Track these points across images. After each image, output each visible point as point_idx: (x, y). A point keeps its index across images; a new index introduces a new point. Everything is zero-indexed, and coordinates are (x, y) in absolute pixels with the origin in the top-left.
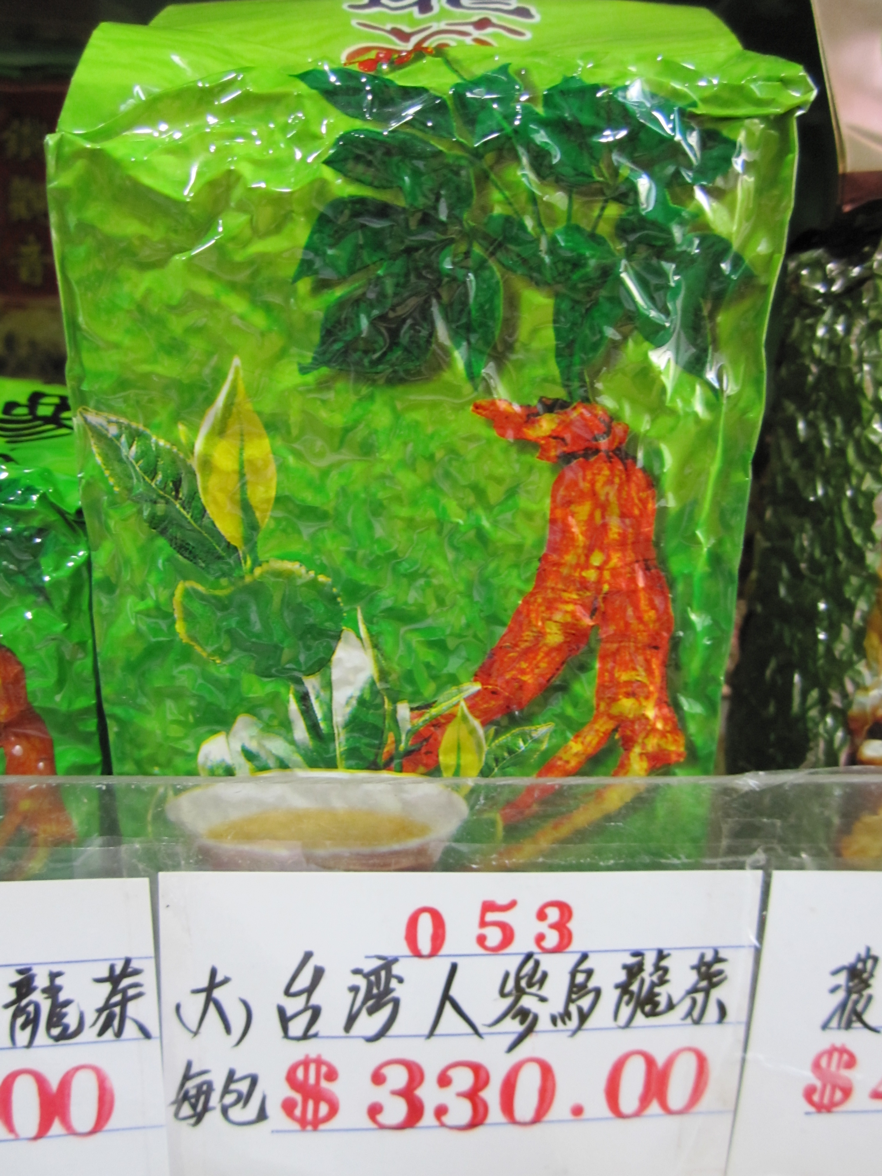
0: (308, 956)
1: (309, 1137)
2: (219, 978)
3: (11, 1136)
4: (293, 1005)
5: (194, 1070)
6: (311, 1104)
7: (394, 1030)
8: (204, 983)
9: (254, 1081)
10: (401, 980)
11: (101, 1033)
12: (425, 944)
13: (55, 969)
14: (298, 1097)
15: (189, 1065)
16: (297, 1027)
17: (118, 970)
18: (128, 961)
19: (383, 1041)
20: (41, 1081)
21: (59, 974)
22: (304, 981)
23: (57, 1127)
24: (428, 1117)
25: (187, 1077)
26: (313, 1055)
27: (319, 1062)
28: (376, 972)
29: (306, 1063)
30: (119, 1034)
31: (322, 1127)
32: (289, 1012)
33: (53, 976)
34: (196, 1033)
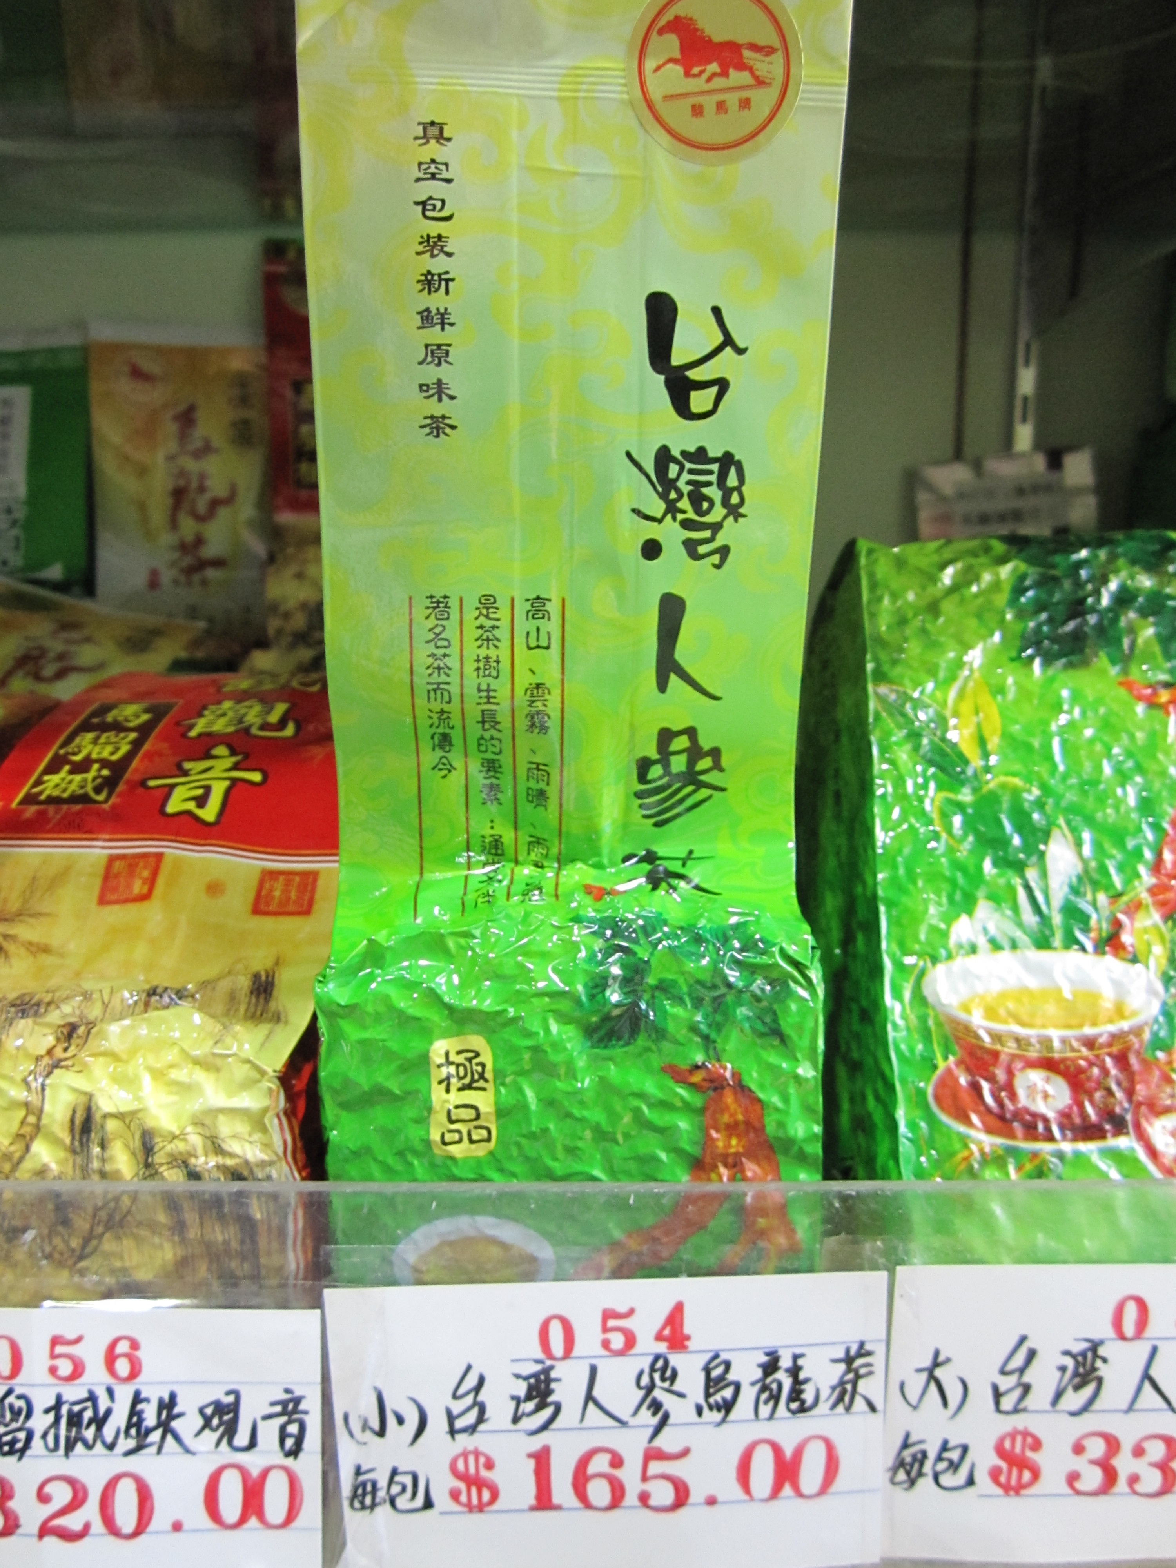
0: (1023, 1339)
1: (1013, 1502)
2: (941, 1358)
3: (746, 1497)
4: (1005, 1383)
5: (912, 1439)
6: (1015, 1472)
7: (1097, 1405)
8: (927, 1362)
9: (965, 1449)
10: (1105, 1360)
11: (834, 1406)
12: (1129, 1328)
13: (798, 1351)
14: (1004, 1465)
15: (907, 1435)
16: (1007, 1403)
17: (853, 1352)
18: (862, 1344)
19: (1086, 1416)
20: (777, 1450)
21: (802, 1356)
22: (1019, 1360)
23: (787, 1490)
24: (1122, 1485)
25: (905, 1445)
26: (1021, 1427)
27: (1026, 1434)
28: (1084, 1354)
29: (1013, 1435)
30: (848, 1409)
31: (1023, 1492)
32: (1002, 1389)
33: (796, 1357)
34: (915, 1408)
